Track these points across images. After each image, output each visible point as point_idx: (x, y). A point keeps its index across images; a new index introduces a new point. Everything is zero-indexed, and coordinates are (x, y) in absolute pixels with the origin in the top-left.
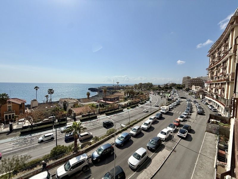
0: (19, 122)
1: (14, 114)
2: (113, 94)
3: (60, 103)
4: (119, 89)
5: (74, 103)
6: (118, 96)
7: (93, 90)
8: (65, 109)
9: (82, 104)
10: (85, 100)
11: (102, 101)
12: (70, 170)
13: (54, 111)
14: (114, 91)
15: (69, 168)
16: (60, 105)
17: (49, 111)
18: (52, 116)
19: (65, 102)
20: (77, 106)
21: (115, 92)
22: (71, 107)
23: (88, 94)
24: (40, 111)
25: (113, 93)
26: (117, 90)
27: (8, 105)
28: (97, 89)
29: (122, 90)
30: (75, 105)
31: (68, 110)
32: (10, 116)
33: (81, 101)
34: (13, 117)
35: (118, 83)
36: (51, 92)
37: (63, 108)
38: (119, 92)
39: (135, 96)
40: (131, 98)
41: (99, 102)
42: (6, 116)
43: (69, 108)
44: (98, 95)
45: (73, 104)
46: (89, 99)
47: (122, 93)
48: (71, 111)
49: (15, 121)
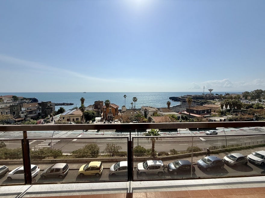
0: (115, 121)
1: (112, 115)
2: (202, 106)
3: (141, 110)
4: (213, 98)
5: (154, 111)
6: (208, 108)
7: (175, 99)
8: (146, 116)
9: (161, 114)
10: (164, 110)
11: (185, 112)
12: (147, 169)
13: (137, 117)
14: (203, 101)
15: (147, 167)
16: (142, 112)
17: (133, 116)
18: (136, 121)
19: (146, 109)
20: (156, 115)
21: (205, 103)
22: (151, 116)
23: (169, 104)
24: (127, 115)
25: (202, 104)
26: (208, 101)
27: (110, 109)
28: (180, 99)
29: (217, 100)
30: (155, 114)
31: (148, 118)
32: (110, 116)
33: (161, 110)
34: (112, 117)
35: (211, 90)
36: (135, 100)
37: (144, 115)
38: (211, 103)
39: (243, 110)
40: (234, 112)
41: (181, 113)
42: (109, 116)
43: (149, 116)
44: (180, 105)
45: (153, 113)
46: (169, 109)
47: (217, 104)
48: (151, 118)
49: (113, 120)
